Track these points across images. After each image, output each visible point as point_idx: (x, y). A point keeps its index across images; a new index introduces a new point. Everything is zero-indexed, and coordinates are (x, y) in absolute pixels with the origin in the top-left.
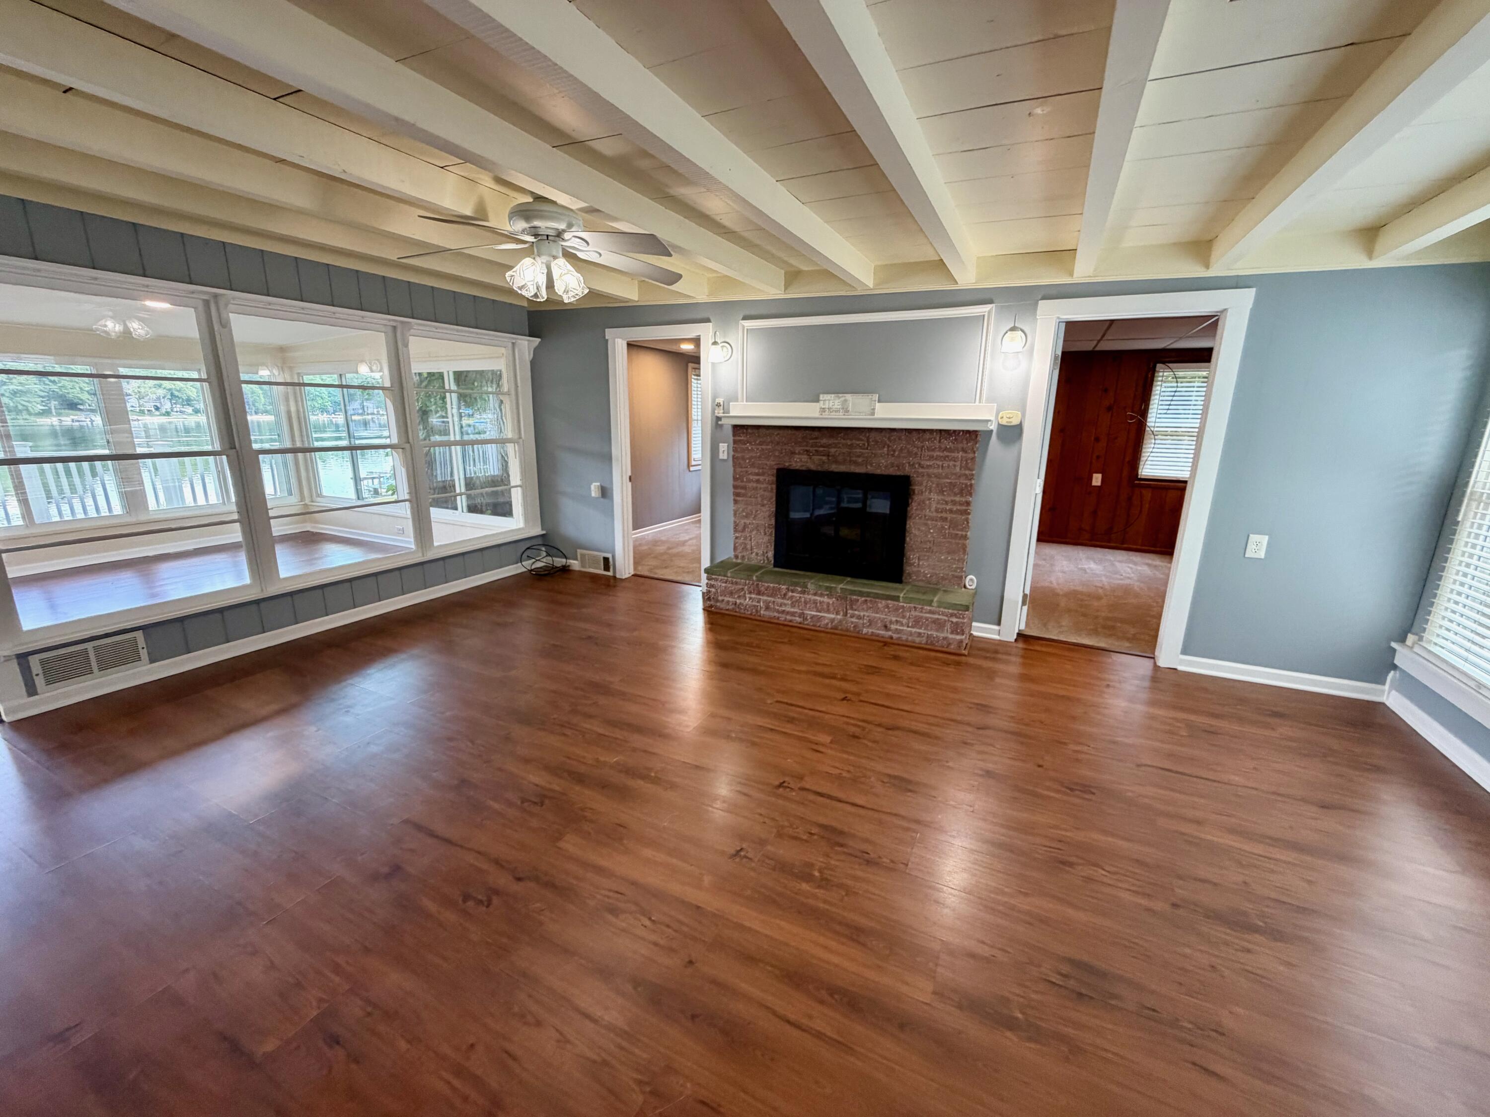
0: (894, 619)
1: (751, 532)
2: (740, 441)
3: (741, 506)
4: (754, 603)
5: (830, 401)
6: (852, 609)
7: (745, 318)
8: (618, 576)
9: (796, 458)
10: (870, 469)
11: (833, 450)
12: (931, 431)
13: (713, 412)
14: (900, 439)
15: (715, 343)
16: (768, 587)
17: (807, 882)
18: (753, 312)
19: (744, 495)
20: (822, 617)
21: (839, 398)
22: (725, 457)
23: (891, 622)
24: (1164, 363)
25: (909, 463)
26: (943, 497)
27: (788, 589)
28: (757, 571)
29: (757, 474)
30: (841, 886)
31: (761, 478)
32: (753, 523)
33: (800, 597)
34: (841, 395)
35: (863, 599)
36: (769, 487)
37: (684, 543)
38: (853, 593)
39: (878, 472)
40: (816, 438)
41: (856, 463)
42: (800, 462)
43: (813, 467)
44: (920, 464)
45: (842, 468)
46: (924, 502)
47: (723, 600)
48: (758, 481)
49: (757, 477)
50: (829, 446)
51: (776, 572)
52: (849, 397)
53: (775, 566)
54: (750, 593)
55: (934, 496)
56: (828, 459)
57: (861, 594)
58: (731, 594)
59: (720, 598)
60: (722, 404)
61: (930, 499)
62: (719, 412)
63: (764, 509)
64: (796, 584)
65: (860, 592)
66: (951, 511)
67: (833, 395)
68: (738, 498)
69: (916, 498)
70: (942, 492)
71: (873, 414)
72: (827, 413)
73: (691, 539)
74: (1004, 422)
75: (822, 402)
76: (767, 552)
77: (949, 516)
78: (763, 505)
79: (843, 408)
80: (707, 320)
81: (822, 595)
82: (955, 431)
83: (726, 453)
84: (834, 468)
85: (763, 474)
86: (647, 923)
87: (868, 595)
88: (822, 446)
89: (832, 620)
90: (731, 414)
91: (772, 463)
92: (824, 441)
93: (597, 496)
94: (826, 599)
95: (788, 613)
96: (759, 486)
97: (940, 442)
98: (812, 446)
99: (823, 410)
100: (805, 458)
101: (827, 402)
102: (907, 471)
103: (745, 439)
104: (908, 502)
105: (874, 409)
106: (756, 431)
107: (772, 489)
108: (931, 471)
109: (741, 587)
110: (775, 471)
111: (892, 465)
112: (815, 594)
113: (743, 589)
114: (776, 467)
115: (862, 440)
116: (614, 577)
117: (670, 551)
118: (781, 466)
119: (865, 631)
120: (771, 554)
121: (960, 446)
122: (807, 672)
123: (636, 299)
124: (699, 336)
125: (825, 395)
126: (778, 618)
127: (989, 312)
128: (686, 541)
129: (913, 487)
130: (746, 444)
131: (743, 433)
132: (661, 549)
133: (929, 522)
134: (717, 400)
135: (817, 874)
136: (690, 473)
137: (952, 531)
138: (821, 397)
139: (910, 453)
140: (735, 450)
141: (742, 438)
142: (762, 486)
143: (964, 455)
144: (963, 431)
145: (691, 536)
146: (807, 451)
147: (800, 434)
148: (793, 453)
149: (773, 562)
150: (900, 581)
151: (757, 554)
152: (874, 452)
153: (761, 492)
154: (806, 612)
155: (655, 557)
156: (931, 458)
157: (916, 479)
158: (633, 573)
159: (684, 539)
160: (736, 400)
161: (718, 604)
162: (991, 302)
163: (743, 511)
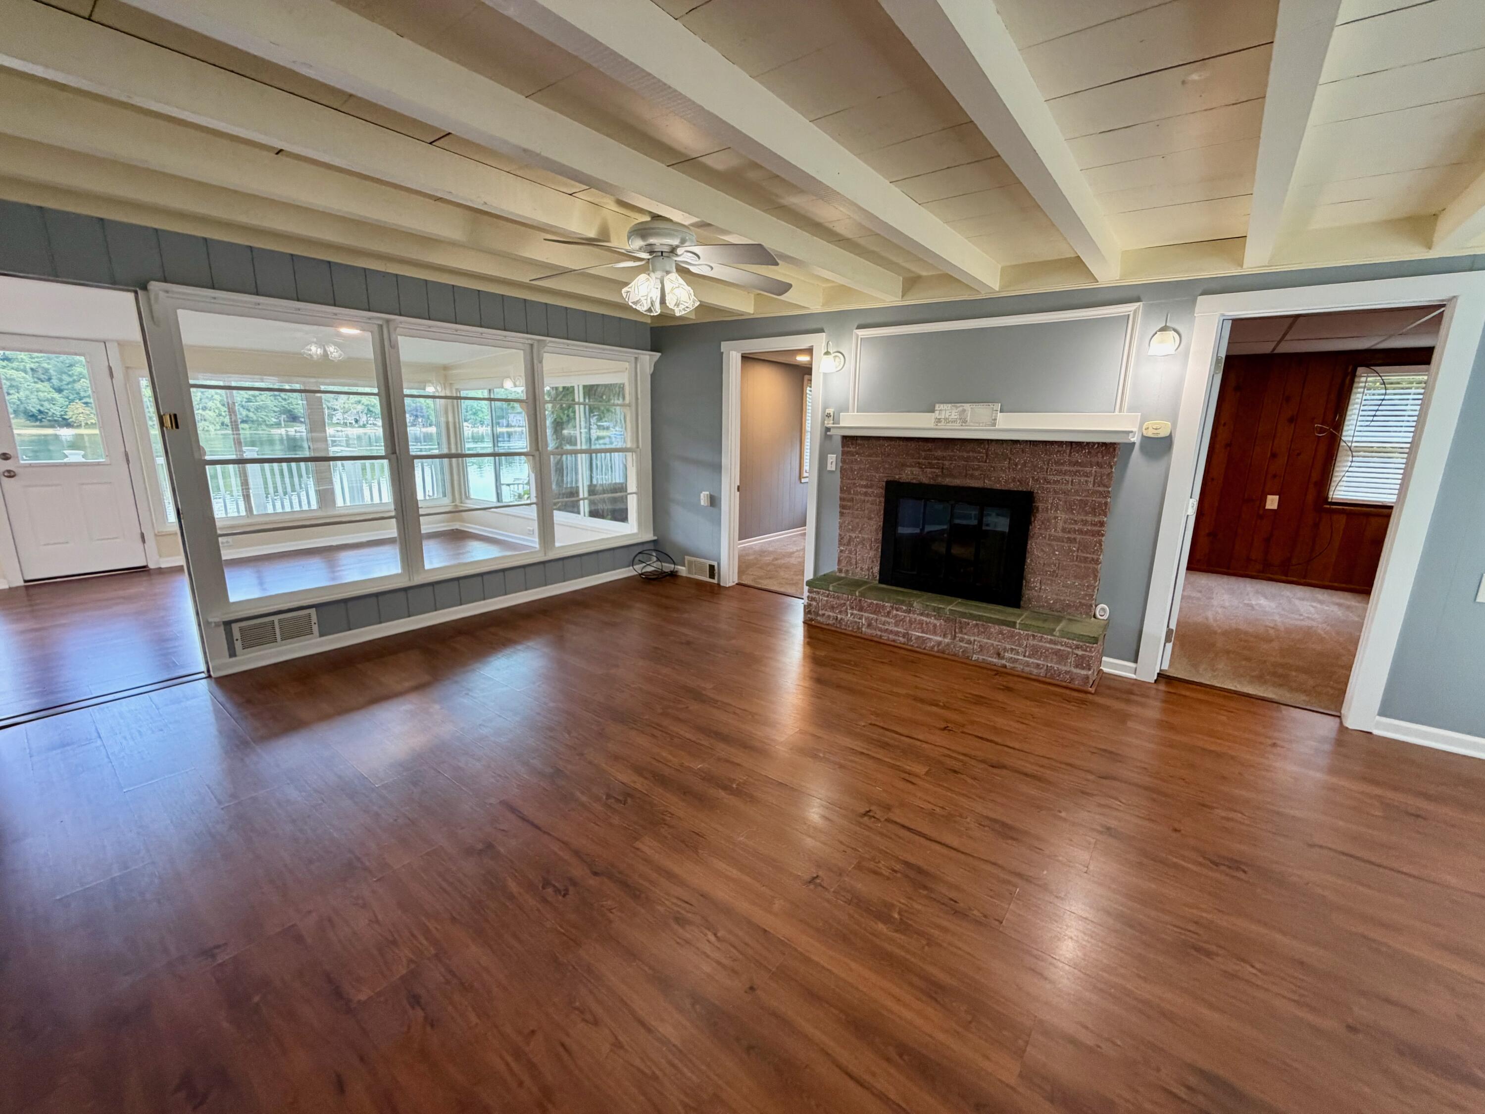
0: (1008, 647)
1: (856, 546)
2: (848, 452)
3: (848, 519)
4: (856, 620)
5: (946, 411)
6: (961, 632)
7: (860, 327)
8: (722, 584)
9: (908, 470)
10: (988, 484)
11: (947, 463)
12: (1060, 443)
13: (823, 423)
14: (1023, 451)
15: (827, 353)
16: (872, 603)
17: (885, 923)
18: (869, 321)
19: (849, 508)
20: (928, 638)
21: (957, 407)
22: (834, 469)
23: (1005, 650)
24: (1368, 366)
25: (1033, 478)
26: (1072, 516)
27: (892, 607)
28: (860, 586)
29: (866, 486)
30: (921, 934)
31: (870, 490)
32: (858, 537)
33: (905, 616)
34: (959, 405)
35: (974, 622)
36: (878, 500)
37: (790, 555)
38: (963, 615)
39: (998, 486)
40: (929, 450)
41: (972, 476)
42: (910, 474)
43: (925, 480)
44: (1045, 479)
45: (957, 482)
46: (1049, 520)
47: (824, 615)
48: (866, 494)
49: (864, 490)
50: (944, 458)
51: (883, 589)
52: (967, 406)
53: (881, 581)
54: (852, 608)
55: (1062, 516)
56: (942, 472)
57: (973, 617)
58: (832, 608)
59: (821, 612)
60: (832, 414)
61: (1056, 518)
62: (829, 423)
63: (872, 522)
64: (902, 602)
65: (971, 614)
66: (1081, 532)
67: (950, 405)
68: (845, 511)
69: (1040, 516)
70: (1070, 510)
71: (994, 425)
72: (942, 423)
73: (797, 551)
74: (1150, 433)
75: (937, 412)
76: (872, 568)
77: (1079, 537)
78: (870, 519)
79: (960, 419)
80: (821, 331)
81: (928, 616)
82: (1088, 443)
83: (834, 464)
84: (948, 481)
85: (871, 487)
86: (712, 938)
87: (979, 618)
88: (936, 458)
89: (939, 643)
90: (842, 425)
91: (880, 477)
92: (939, 453)
93: (706, 505)
94: (933, 620)
95: (891, 632)
96: (867, 499)
97: (1070, 456)
98: (925, 458)
99: (939, 421)
100: (916, 470)
101: (944, 412)
102: (1031, 485)
103: (854, 450)
104: (1031, 519)
105: (995, 419)
106: (866, 442)
107: (880, 502)
108: (1057, 487)
109: (842, 602)
110: (884, 484)
111: (1014, 480)
112: (922, 614)
113: (845, 604)
114: (885, 480)
115: (980, 453)
116: (719, 584)
117: (776, 562)
118: (890, 479)
119: (975, 657)
120: (876, 569)
121: (1094, 460)
122: (908, 696)
123: (752, 312)
124: (812, 346)
125: (942, 405)
126: (881, 636)
127: (1135, 312)
128: (793, 553)
129: (1037, 505)
130: (854, 456)
131: (852, 444)
132: (768, 559)
133: (1054, 543)
134: (828, 411)
135: (896, 916)
136: (802, 485)
137: (1080, 554)
138: (937, 407)
139: (1034, 467)
140: (843, 461)
141: (852, 449)
142: (870, 499)
143: (1098, 470)
144: (1098, 443)
145: (799, 549)
146: (919, 463)
147: (913, 445)
148: (904, 465)
149: (878, 578)
150: (1018, 606)
151: (862, 569)
152: (993, 465)
153: (868, 505)
154: (910, 632)
155: (761, 568)
156: (1060, 472)
157: (1039, 494)
158: (736, 582)
159: (791, 550)
160: (847, 410)
161: (819, 618)
162: (1138, 300)
163: (849, 524)
